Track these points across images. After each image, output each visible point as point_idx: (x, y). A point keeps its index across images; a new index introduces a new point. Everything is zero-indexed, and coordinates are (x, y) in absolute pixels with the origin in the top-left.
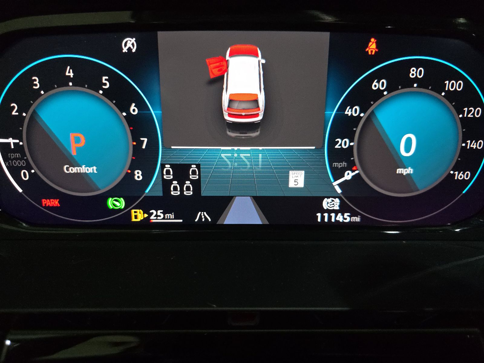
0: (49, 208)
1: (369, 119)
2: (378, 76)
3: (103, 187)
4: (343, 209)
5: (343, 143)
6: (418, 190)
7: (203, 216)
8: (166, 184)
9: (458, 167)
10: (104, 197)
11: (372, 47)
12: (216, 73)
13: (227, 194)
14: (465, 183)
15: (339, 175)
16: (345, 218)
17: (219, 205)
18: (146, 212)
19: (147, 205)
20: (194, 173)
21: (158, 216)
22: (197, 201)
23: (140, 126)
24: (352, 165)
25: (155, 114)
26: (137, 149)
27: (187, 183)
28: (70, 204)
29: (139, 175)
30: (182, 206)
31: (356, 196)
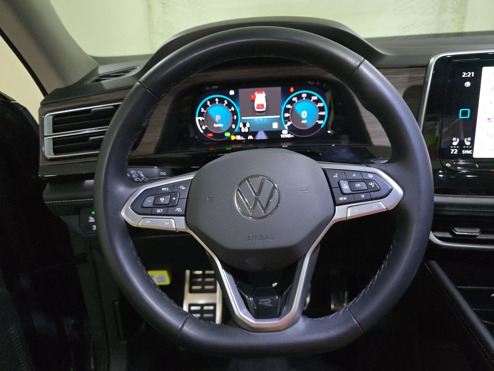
0: (210, 137)
1: (293, 108)
2: (294, 96)
3: (224, 130)
4: (289, 133)
5: (287, 115)
6: (308, 127)
7: (250, 137)
8: (241, 128)
9: (319, 119)
10: (224, 133)
11: (292, 90)
12: (253, 98)
13: (256, 130)
14: (321, 124)
15: (286, 123)
16: (289, 136)
17: (254, 134)
18: (235, 136)
19: (236, 134)
20: (248, 125)
21: (239, 138)
22: (249, 133)
23: (234, 113)
24: (289, 121)
25: (238, 110)
26: (233, 119)
27: (246, 128)
28: (215, 135)
29: (234, 126)
30: (245, 135)
31: (291, 129)
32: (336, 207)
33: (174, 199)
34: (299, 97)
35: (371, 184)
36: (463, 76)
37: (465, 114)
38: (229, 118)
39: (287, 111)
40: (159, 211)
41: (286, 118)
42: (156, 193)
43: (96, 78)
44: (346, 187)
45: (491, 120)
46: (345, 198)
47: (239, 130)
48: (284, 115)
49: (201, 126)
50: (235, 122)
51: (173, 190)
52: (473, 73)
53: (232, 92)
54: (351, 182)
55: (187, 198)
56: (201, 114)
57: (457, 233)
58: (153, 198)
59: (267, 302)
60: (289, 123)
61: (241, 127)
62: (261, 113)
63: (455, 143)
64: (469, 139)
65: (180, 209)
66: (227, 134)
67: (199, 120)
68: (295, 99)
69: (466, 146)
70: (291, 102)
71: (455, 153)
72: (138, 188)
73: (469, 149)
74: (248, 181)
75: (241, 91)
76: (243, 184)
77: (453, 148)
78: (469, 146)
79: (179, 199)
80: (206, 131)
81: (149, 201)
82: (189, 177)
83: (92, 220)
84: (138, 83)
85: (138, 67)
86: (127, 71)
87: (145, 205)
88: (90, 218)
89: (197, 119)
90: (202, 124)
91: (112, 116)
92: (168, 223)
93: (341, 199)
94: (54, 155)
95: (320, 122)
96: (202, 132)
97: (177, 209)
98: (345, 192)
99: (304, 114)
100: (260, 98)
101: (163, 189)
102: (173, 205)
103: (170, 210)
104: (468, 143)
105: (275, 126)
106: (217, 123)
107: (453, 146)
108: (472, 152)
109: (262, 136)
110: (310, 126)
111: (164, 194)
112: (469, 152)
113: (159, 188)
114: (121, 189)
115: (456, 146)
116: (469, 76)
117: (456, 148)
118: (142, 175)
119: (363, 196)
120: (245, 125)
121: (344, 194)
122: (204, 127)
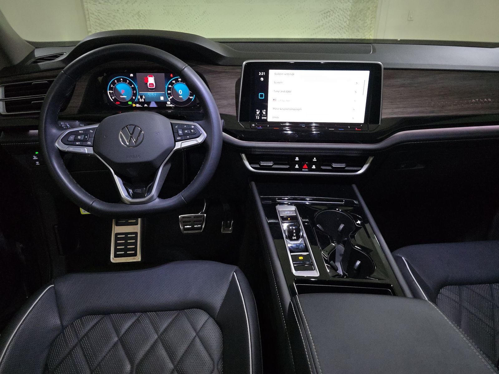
0: (118, 104)
1: (173, 87)
2: (173, 80)
3: (128, 100)
4: (171, 104)
5: (169, 92)
7: (146, 105)
10: (128, 102)
11: (172, 76)
12: (146, 80)
13: (149, 101)
14: (192, 99)
15: (169, 97)
16: (171, 105)
17: (149, 103)
18: (136, 104)
19: (136, 103)
20: (144, 97)
21: (138, 105)
22: (145, 103)
23: (134, 89)
24: (171, 96)
25: (136, 87)
26: (133, 93)
27: (143, 99)
28: (122, 103)
29: (134, 98)
30: (142, 103)
31: (173, 101)
32: (176, 143)
33: (86, 137)
34: (177, 81)
35: (192, 131)
36: (260, 74)
37: (262, 96)
38: (131, 92)
39: (169, 89)
40: (77, 143)
41: (168, 94)
42: (76, 133)
43: (33, 60)
44: (180, 132)
45: (275, 100)
46: (180, 138)
47: (138, 100)
48: (167, 92)
49: (111, 97)
50: (135, 95)
51: (86, 132)
52: (264, 73)
53: (132, 75)
54: (183, 130)
55: (94, 137)
56: (111, 89)
57: (261, 164)
58: (74, 136)
59: (139, 191)
60: (171, 97)
61: (139, 98)
62: (152, 90)
63: (258, 113)
64: (265, 111)
65: (90, 143)
66: (130, 103)
67: (110, 92)
68: (174, 82)
69: (263, 114)
70: (171, 84)
71: (258, 118)
72: (64, 131)
73: (265, 116)
74: (127, 127)
75: (137, 74)
76: (124, 129)
77: (257, 116)
78: (265, 115)
79: (89, 137)
80: (115, 100)
81: (72, 138)
82: (96, 126)
83: (35, 158)
84: (62, 71)
85: (65, 53)
86: (56, 56)
87: (69, 140)
88: (34, 156)
89: (108, 92)
90: (112, 96)
91: (48, 88)
92: (83, 150)
93: (178, 138)
94: (6, 112)
95: (191, 97)
96: (112, 100)
97: (88, 143)
98: (180, 135)
99: (180, 92)
100: (151, 80)
101: (80, 132)
102: (85, 140)
103: (84, 143)
104: (264, 113)
105: (162, 98)
106: (122, 96)
107: (257, 114)
108: (267, 118)
109: (153, 105)
110: (185, 99)
111: (81, 134)
112: (265, 118)
113: (78, 131)
114: (54, 131)
115: (258, 114)
116: (262, 74)
117: (258, 116)
118: (68, 126)
119: (188, 137)
120: (141, 97)
121: (180, 136)
122: (113, 98)
